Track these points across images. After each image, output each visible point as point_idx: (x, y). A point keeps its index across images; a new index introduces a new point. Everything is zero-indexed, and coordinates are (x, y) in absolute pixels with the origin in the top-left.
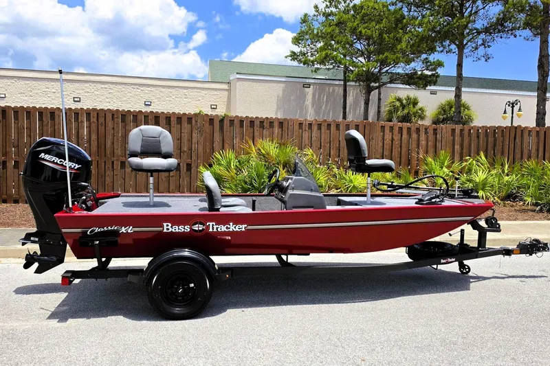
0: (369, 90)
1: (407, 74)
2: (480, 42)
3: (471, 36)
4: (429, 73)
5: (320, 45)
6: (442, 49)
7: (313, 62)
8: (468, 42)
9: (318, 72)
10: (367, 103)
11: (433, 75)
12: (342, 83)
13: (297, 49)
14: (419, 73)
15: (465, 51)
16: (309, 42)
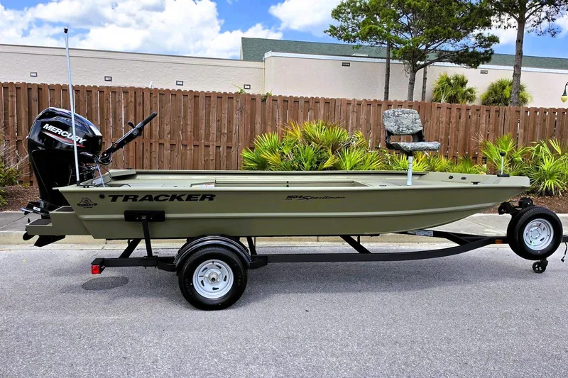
0: (415, 69)
1: (457, 52)
2: (543, 15)
3: (534, 9)
4: (482, 50)
5: (361, 19)
6: (499, 23)
7: (355, 37)
8: (530, 14)
9: (361, 49)
10: (412, 83)
11: (486, 52)
12: (385, 61)
13: (337, 24)
14: (471, 50)
15: (526, 26)
16: (350, 16)
